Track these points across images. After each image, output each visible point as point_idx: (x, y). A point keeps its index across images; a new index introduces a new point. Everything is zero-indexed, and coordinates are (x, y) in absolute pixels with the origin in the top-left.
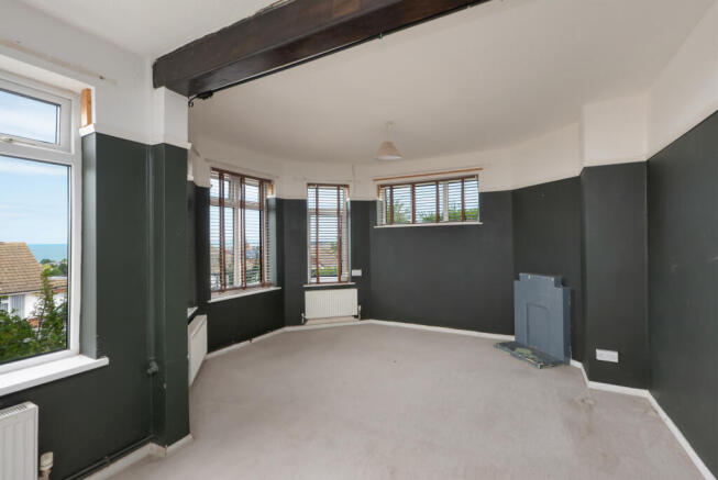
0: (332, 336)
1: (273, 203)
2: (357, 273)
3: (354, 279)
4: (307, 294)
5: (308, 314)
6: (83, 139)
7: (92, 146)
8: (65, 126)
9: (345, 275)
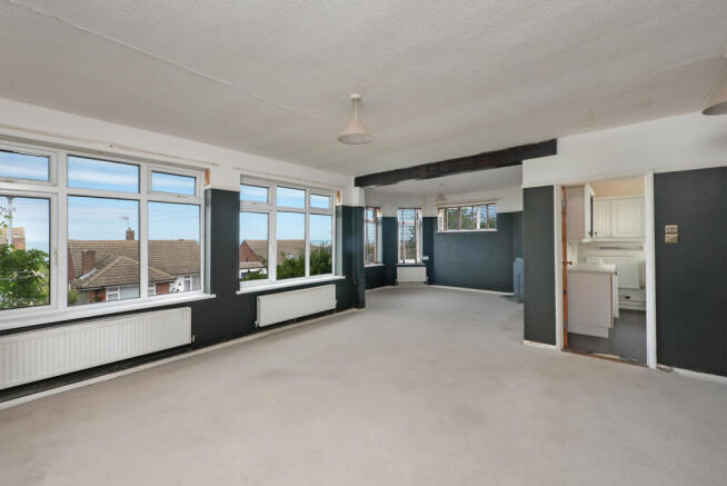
0: (412, 288)
1: (380, 219)
2: (426, 258)
3: (424, 261)
4: (399, 269)
5: (399, 279)
6: (337, 207)
7: (341, 209)
8: (332, 202)
9: (419, 260)
